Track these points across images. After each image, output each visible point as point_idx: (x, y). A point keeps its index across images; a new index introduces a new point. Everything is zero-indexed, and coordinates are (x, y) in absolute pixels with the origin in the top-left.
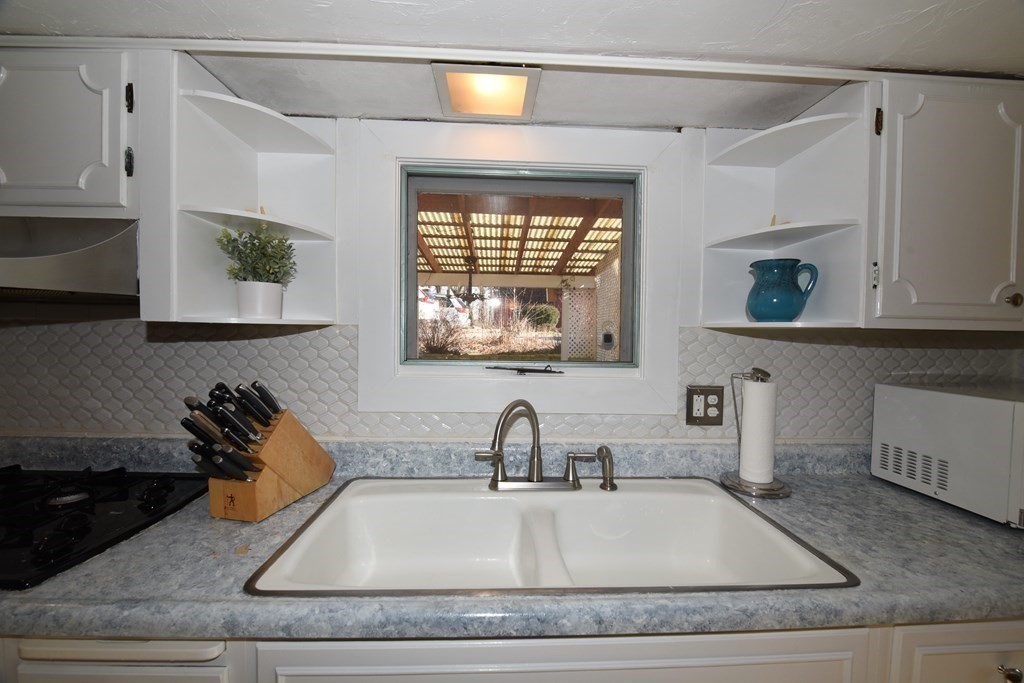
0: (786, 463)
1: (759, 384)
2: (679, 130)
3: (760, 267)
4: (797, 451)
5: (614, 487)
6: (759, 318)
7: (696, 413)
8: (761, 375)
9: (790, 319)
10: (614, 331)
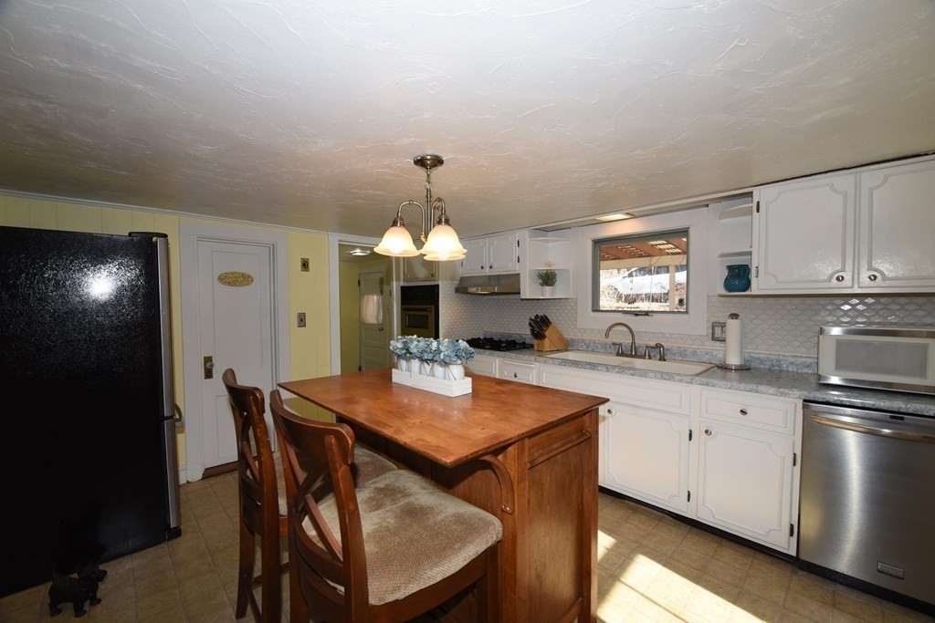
0: (769, 363)
1: (734, 320)
2: (707, 206)
3: (730, 268)
4: (776, 357)
5: (665, 360)
6: (730, 291)
7: (716, 335)
8: (734, 316)
9: (744, 291)
10: (684, 297)
